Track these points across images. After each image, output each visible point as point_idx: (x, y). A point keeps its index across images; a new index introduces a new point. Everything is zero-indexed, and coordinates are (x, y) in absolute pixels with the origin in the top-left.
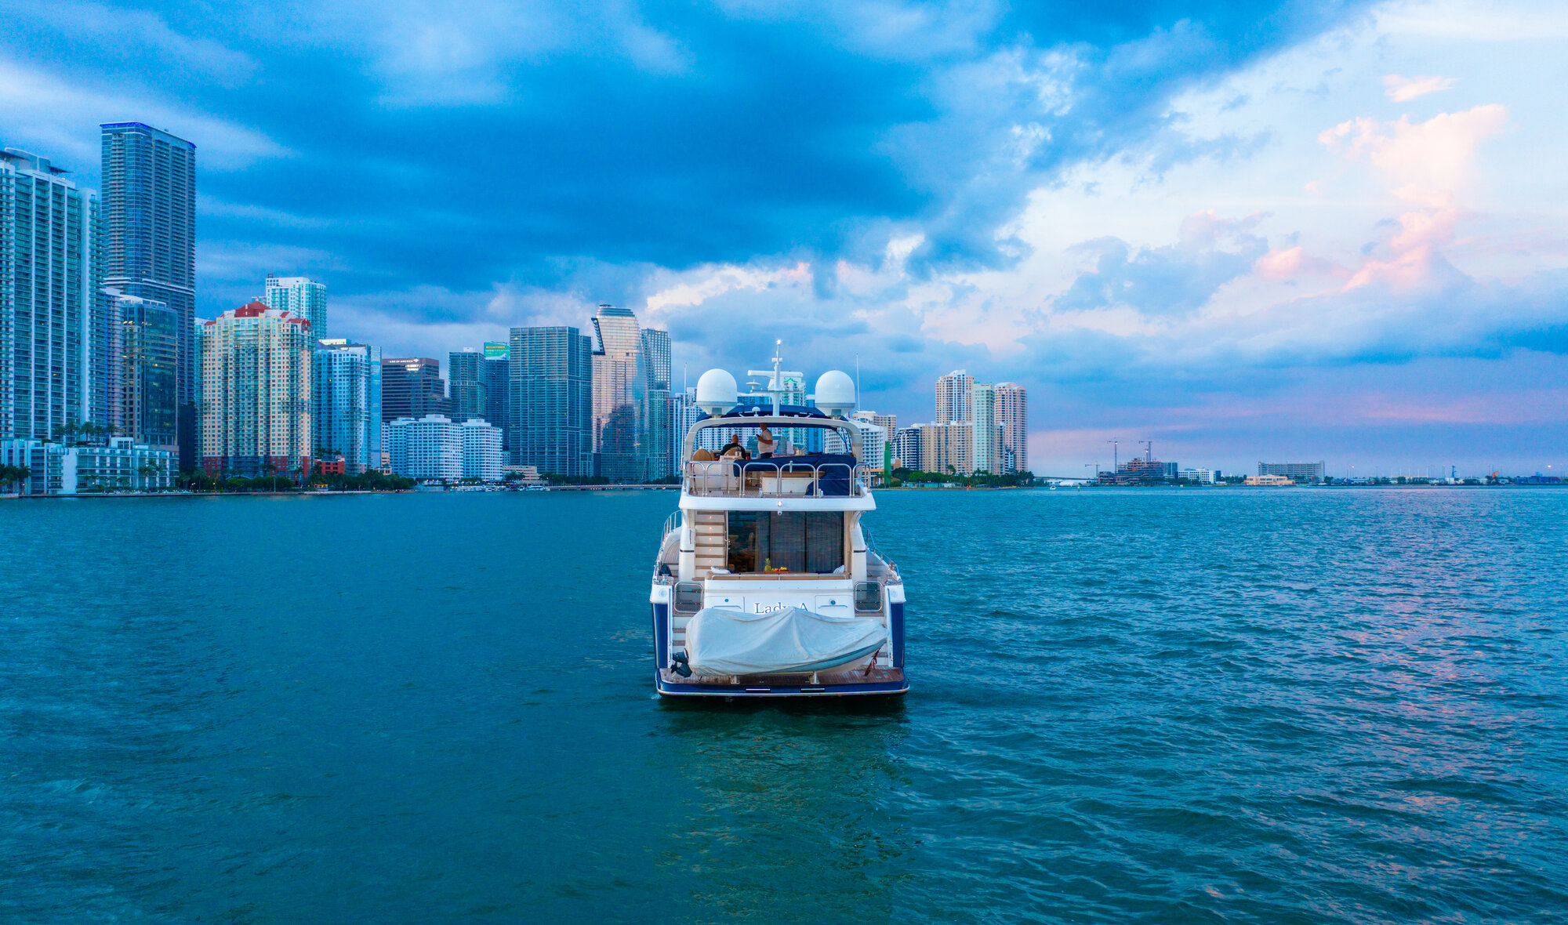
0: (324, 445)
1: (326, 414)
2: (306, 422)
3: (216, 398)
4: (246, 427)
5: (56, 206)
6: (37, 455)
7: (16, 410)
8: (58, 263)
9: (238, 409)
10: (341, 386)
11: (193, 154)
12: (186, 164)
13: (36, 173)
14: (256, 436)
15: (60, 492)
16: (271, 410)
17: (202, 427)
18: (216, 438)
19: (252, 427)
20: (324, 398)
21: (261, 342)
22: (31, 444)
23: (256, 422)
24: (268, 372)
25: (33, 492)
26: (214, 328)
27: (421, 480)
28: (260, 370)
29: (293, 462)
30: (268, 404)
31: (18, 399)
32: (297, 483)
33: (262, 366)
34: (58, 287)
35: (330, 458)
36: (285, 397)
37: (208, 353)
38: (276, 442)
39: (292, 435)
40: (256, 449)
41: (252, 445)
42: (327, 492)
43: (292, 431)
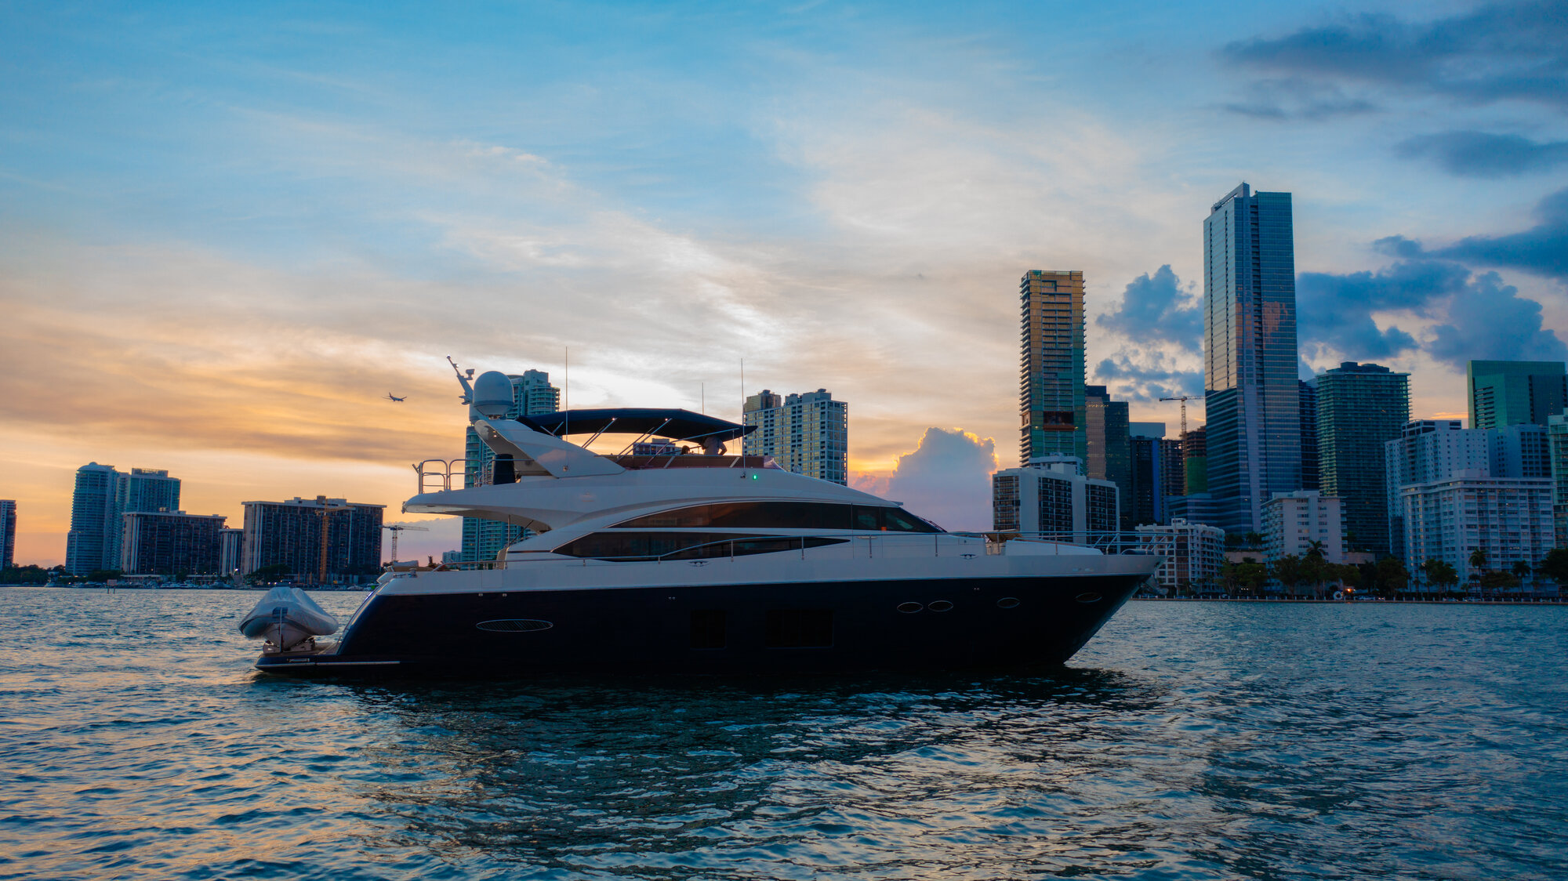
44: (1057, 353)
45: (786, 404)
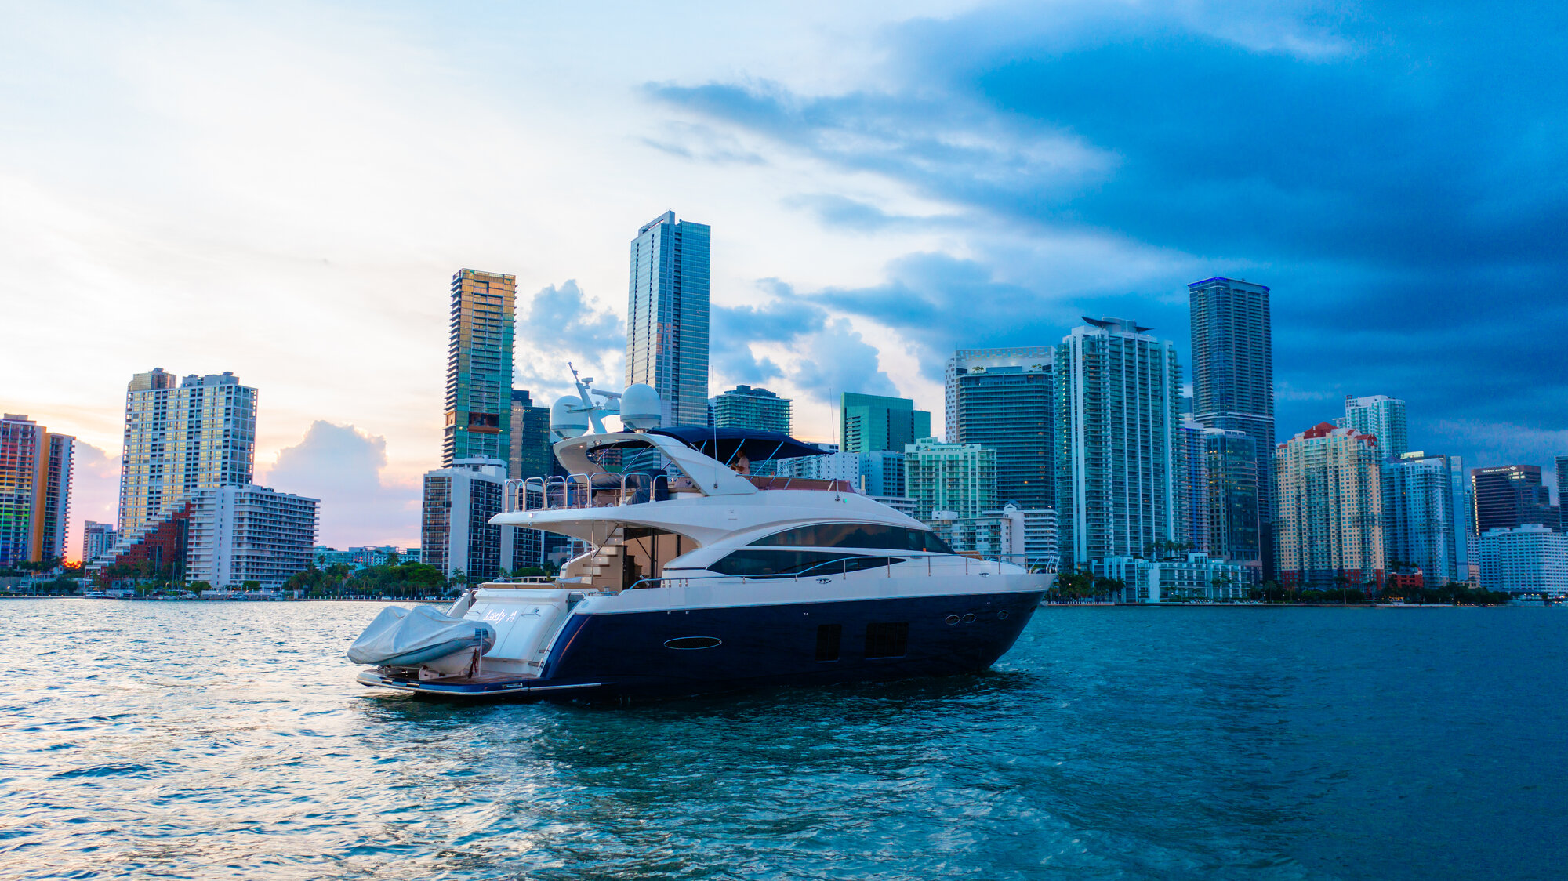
0: (1401, 558)
1: (1402, 528)
2: (1377, 535)
3: (1291, 515)
4: (1319, 542)
5: (1141, 359)
6: (1130, 568)
7: (1116, 532)
8: (1144, 406)
9: (1311, 525)
10: (1416, 500)
11: (1267, 296)
12: (1261, 306)
13: (1124, 334)
14: (1329, 550)
15: (1147, 602)
16: (1343, 525)
17: (1279, 543)
18: (1292, 553)
19: (1325, 542)
20: (1399, 510)
21: (1330, 462)
22: (1125, 560)
23: (1328, 537)
24: (1338, 489)
25: (1127, 601)
26: (1286, 451)
27: (1517, 594)
28: (1330, 487)
29: (1365, 575)
30: (1339, 519)
31: (1117, 522)
32: (1370, 596)
33: (1331, 484)
34: (1145, 427)
35: (1408, 571)
36: (1355, 511)
37: (1281, 474)
38: (1349, 556)
39: (1364, 549)
40: (1329, 563)
41: (1326, 559)
42: (1402, 605)
43: (1363, 544)
44: (486, 354)
45: (184, 385)
